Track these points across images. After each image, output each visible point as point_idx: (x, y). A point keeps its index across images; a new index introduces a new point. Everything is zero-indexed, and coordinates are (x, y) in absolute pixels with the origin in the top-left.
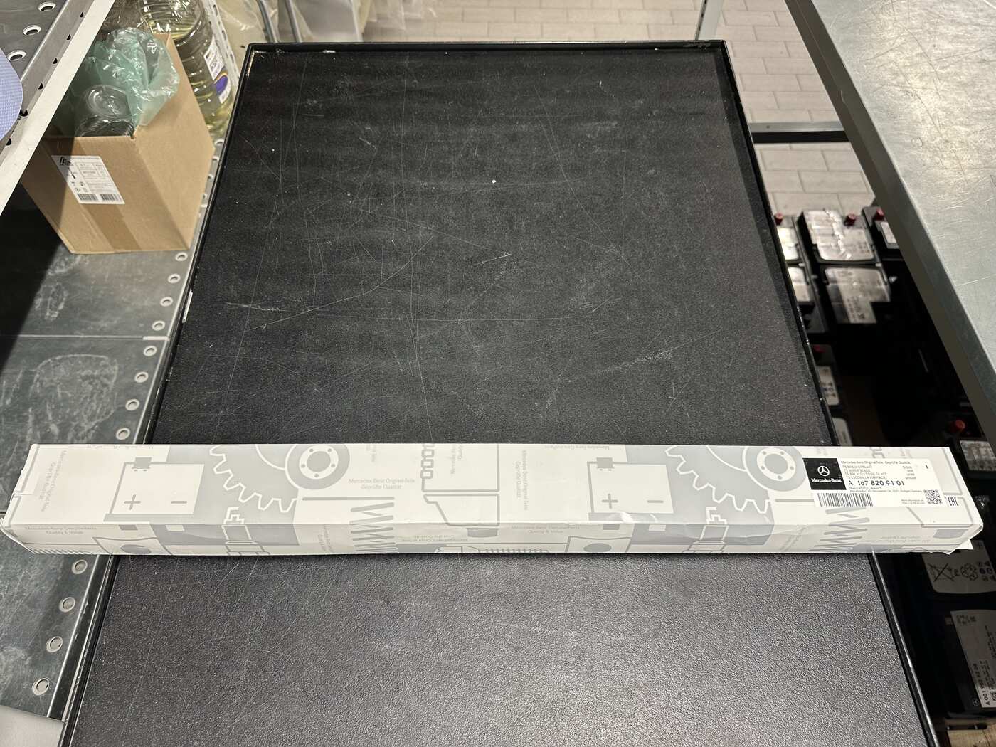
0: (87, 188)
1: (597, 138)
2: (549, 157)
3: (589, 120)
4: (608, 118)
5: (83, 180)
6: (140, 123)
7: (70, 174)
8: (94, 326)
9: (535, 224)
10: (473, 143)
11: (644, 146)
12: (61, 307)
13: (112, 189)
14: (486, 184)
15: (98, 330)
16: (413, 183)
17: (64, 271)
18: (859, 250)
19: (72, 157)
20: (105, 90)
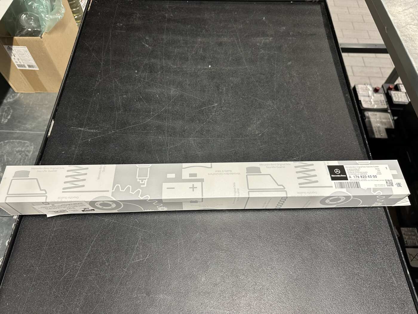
0: (21, 62)
1: (263, 45)
2: (238, 55)
3: (258, 36)
4: (268, 36)
5: (19, 58)
6: (45, 31)
7: (12, 54)
8: (24, 127)
9: (230, 89)
10: (199, 47)
11: (285, 50)
12: (9, 117)
13: (33, 63)
14: (206, 67)
15: (25, 129)
16: (169, 66)
17: (11, 100)
18: (380, 104)
19: (13, 46)
20: (29, 14)
